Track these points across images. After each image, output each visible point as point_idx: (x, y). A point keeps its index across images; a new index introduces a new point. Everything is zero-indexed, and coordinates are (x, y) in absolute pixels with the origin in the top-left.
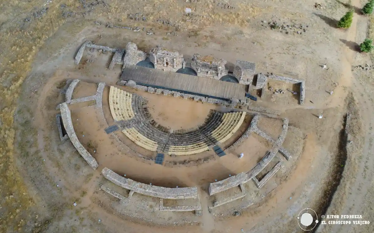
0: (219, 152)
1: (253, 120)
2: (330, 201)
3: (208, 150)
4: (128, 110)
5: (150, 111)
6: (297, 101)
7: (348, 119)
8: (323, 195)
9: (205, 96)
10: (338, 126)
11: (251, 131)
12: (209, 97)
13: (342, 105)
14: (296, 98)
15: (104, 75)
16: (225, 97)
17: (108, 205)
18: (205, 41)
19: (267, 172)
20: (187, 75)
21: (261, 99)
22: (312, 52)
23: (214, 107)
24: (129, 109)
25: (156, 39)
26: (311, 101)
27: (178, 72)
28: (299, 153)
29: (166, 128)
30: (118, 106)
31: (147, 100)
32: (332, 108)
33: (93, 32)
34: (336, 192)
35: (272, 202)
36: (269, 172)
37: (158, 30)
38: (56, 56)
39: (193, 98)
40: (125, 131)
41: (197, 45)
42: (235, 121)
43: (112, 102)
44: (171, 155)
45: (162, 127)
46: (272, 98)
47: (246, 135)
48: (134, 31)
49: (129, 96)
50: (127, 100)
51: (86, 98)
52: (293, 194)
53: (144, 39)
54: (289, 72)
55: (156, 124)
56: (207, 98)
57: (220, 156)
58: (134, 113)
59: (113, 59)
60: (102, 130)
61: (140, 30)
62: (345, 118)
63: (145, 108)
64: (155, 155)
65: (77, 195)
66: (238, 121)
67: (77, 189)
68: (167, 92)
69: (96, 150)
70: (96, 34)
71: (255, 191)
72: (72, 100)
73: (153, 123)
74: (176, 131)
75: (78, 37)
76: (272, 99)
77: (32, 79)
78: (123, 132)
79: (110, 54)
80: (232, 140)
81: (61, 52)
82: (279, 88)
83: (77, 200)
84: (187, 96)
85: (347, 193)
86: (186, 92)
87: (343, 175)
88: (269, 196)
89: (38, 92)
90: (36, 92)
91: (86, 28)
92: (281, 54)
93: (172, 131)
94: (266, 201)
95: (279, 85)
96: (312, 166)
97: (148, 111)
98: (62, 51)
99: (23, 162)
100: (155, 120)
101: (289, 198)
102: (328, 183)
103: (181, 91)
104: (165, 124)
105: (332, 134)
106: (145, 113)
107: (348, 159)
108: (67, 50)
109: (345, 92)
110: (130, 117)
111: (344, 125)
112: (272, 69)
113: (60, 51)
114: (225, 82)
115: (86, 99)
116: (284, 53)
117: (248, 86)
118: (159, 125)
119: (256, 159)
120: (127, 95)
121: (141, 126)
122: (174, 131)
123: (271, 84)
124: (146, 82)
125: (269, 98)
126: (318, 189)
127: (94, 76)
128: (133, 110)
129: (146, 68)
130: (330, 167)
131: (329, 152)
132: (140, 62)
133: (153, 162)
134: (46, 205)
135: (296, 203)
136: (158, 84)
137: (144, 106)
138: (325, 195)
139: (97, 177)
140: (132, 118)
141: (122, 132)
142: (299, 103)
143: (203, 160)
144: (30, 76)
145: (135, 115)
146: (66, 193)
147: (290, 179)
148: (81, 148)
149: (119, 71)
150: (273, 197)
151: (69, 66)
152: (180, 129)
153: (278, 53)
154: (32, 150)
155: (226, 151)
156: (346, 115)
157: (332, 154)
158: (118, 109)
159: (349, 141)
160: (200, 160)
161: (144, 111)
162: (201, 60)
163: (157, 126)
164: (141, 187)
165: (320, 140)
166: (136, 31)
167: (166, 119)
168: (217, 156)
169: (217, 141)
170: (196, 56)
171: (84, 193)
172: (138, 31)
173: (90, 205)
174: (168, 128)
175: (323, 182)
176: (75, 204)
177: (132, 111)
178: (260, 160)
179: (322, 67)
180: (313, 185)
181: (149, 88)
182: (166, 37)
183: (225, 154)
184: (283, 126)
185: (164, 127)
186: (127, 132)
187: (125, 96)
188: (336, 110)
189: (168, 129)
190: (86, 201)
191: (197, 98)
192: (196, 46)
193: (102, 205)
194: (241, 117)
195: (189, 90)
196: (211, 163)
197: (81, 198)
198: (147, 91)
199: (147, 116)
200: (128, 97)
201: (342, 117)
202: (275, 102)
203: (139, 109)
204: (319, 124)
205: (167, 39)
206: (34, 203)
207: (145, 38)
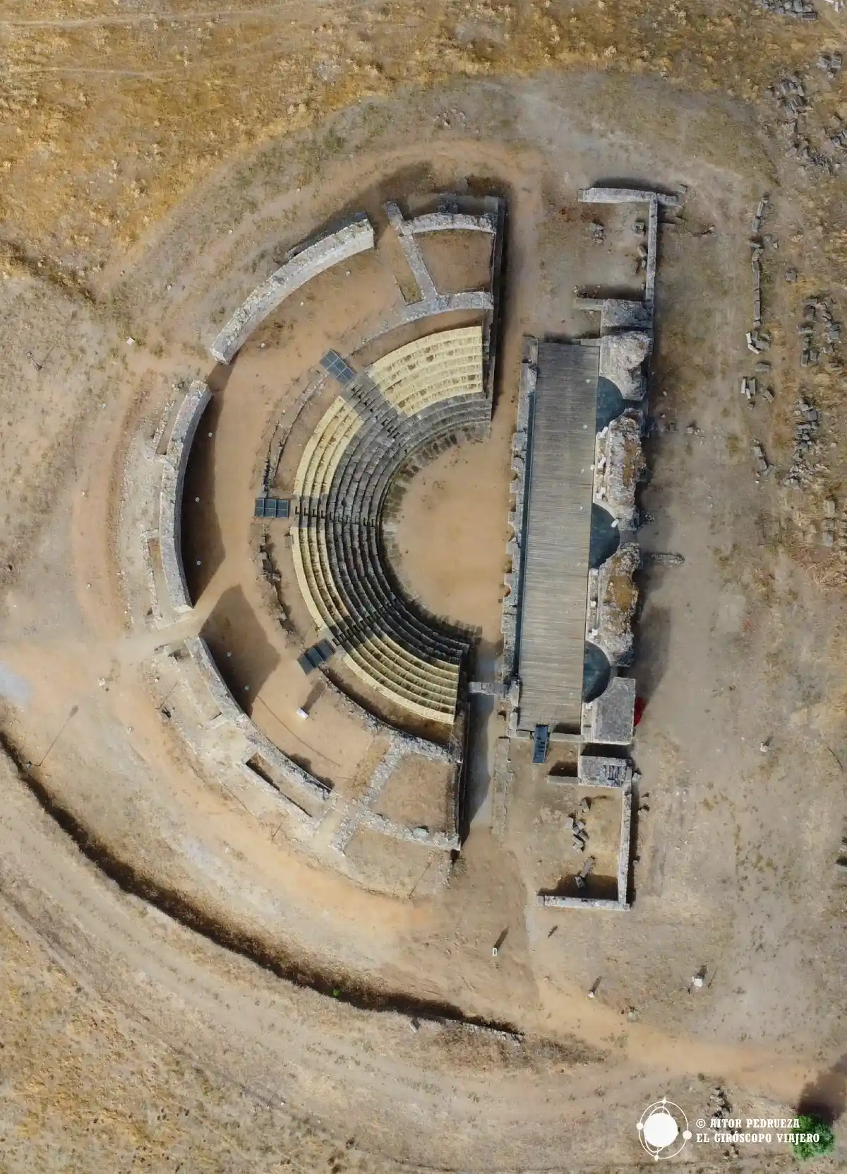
0: (314, 658)
1: (428, 743)
2: (231, 947)
3: (317, 629)
4: (423, 393)
5: (446, 457)
6: (552, 886)
7: (500, 1035)
8: (249, 934)
9: (519, 606)
10: (473, 1002)
11: (391, 738)
12: (519, 618)
13: (552, 1024)
14: (560, 883)
15: (551, 291)
16: (523, 663)
17: (143, 415)
18: (747, 577)
19: (278, 785)
20: (587, 543)
21: (542, 776)
22: (761, 946)
23: (489, 636)
24: (426, 396)
25: (726, 413)
26: (555, 928)
27: (596, 510)
28: (360, 878)
29: (397, 510)
30: (423, 364)
31: (485, 439)
32: (535, 993)
33: (722, 204)
34: (254, 965)
35: (208, 802)
36: (278, 789)
37: (772, 411)
38: (591, 130)
39: (510, 571)
40: (339, 403)
41: (726, 553)
42: (425, 695)
43: (429, 345)
44: (288, 534)
45: (401, 499)
46: (552, 812)
47: (376, 725)
48: (748, 335)
49: (473, 386)
50: (455, 381)
51: (424, 271)
52: (240, 856)
53: (719, 377)
54: (662, 867)
55: (406, 480)
56: (515, 610)
57: (300, 661)
58: (422, 412)
59: (606, 304)
60: (328, 346)
61: (757, 352)
62: (506, 1028)
63: (454, 439)
64: (282, 495)
65: (154, 337)
66: (423, 703)
67: (167, 335)
68: (517, 490)
69: (268, 346)
70: (716, 215)
71: (228, 757)
72: (411, 238)
73: (407, 472)
74: (393, 539)
75: (688, 164)
76: (547, 810)
77: (491, 95)
78: (336, 401)
79: (636, 284)
80: (356, 688)
81: (610, 136)
82: (593, 831)
83: (139, 343)
84: (512, 550)
85: (255, 993)
86: (523, 546)
87: (308, 989)
88: (225, 795)
89: (441, 134)
90: (441, 127)
91: (736, 178)
92: (733, 838)
93: (389, 527)
94: (212, 788)
95: (604, 830)
96: (326, 913)
97: (444, 449)
98: (618, 137)
99: (225, 183)
100: (419, 476)
101: (225, 843)
102: (283, 952)
103: (524, 532)
104: (410, 505)
105: (443, 983)
106: (438, 442)
107: (355, 1011)
108: (627, 150)
109: (605, 1040)
110: (402, 404)
111: (478, 1021)
112: (667, 808)
113: (612, 132)
114: (582, 658)
115: (419, 273)
116: (739, 849)
117: (574, 730)
118: (404, 490)
119: (304, 754)
120: (472, 378)
121: (379, 440)
122: (390, 533)
123: (599, 805)
124: (541, 422)
125: (554, 802)
126: (262, 922)
127: (543, 264)
128: (432, 408)
129: (594, 409)
130: (330, 963)
131: (378, 964)
132: (614, 385)
133: (259, 492)
134: (125, 278)
135: (218, 862)
136: (539, 458)
137: (460, 435)
138: (249, 940)
139: (199, 370)
140: (399, 411)
141: (335, 397)
142: (543, 893)
143: (283, 617)
144: (501, 84)
145: (415, 417)
146: (155, 312)
147: (280, 849)
148: (243, 315)
149: (572, 331)
150: (225, 804)
151: (567, 178)
152: (402, 549)
153: (739, 828)
154: (257, 192)
155: (317, 675)
156: (516, 1033)
157: (376, 975)
158: (411, 367)
159: (417, 1026)
160: (286, 610)
161: (442, 439)
162: (614, 570)
163: (401, 483)
164: (168, 479)
165: (412, 943)
166: (750, 341)
167: (429, 505)
168: (299, 652)
169: (348, 650)
170: (625, 554)
171: (159, 352)
172: (750, 347)
173: (133, 374)
174: (399, 516)
175: (286, 937)
176: (130, 341)
177: (424, 406)
178: (303, 765)
179: (701, 975)
180: (271, 909)
181: (525, 436)
182: (744, 444)
183: (307, 671)
184: (424, 828)
185: (398, 504)
186: (342, 409)
187: (466, 375)
188: (532, 1001)
189: (394, 516)
190: (142, 363)
191: (511, 582)
192: (717, 551)
193: (140, 401)
194: (438, 709)
195: (533, 553)
196: (276, 637)
197: (147, 350)
198: (514, 430)
199: (430, 451)
200: (468, 383)
201: (509, 1020)
202: (537, 820)
203: (444, 421)
204: (471, 946)
205: (734, 449)
206: (127, 249)
207: (723, 378)
